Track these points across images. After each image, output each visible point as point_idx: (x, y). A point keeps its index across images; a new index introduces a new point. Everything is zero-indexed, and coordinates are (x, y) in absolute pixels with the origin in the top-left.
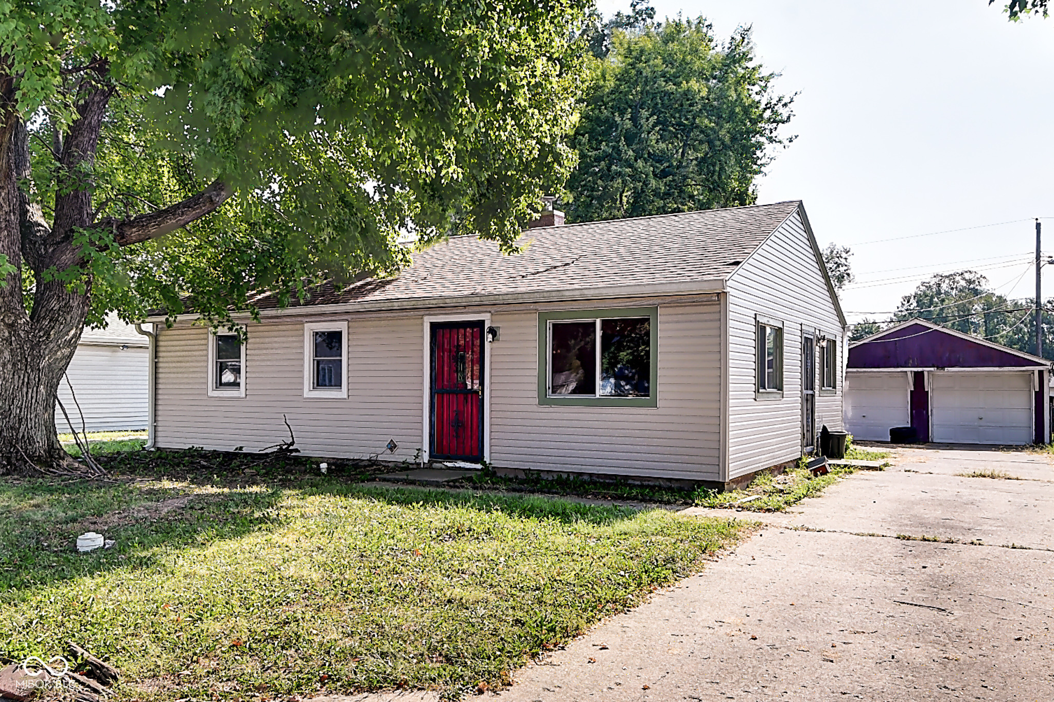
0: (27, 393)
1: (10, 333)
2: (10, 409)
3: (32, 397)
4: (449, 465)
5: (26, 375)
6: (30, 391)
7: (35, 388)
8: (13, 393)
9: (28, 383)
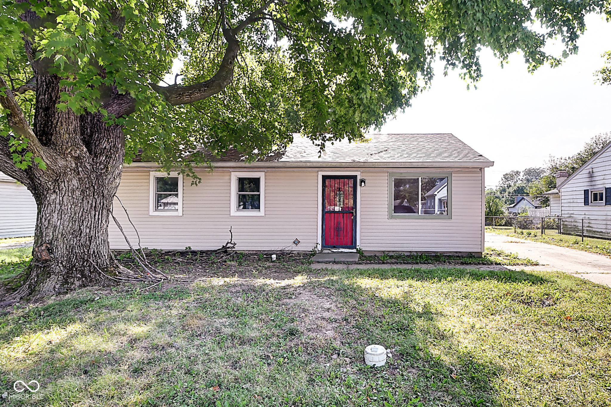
0: (95, 216)
1: (76, 164)
2: (80, 229)
3: (98, 219)
4: (334, 250)
5: (94, 200)
6: (97, 213)
7: (101, 211)
8: (82, 215)
9: (95, 207)
